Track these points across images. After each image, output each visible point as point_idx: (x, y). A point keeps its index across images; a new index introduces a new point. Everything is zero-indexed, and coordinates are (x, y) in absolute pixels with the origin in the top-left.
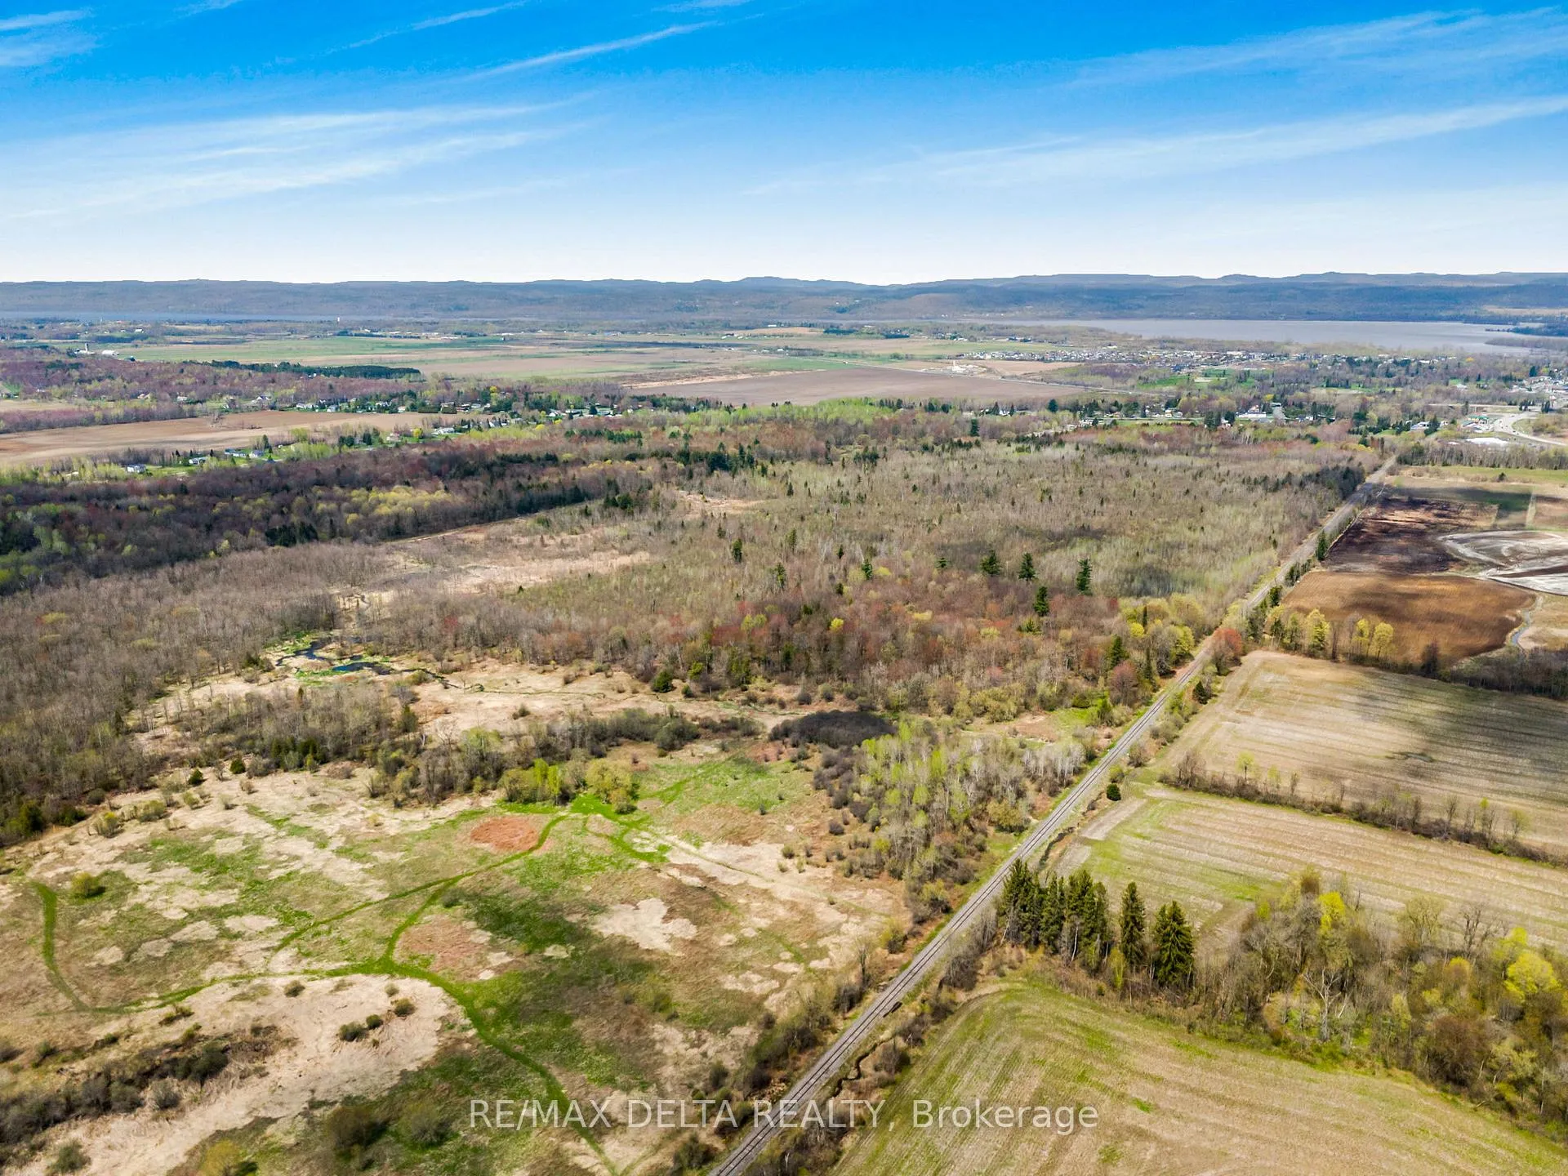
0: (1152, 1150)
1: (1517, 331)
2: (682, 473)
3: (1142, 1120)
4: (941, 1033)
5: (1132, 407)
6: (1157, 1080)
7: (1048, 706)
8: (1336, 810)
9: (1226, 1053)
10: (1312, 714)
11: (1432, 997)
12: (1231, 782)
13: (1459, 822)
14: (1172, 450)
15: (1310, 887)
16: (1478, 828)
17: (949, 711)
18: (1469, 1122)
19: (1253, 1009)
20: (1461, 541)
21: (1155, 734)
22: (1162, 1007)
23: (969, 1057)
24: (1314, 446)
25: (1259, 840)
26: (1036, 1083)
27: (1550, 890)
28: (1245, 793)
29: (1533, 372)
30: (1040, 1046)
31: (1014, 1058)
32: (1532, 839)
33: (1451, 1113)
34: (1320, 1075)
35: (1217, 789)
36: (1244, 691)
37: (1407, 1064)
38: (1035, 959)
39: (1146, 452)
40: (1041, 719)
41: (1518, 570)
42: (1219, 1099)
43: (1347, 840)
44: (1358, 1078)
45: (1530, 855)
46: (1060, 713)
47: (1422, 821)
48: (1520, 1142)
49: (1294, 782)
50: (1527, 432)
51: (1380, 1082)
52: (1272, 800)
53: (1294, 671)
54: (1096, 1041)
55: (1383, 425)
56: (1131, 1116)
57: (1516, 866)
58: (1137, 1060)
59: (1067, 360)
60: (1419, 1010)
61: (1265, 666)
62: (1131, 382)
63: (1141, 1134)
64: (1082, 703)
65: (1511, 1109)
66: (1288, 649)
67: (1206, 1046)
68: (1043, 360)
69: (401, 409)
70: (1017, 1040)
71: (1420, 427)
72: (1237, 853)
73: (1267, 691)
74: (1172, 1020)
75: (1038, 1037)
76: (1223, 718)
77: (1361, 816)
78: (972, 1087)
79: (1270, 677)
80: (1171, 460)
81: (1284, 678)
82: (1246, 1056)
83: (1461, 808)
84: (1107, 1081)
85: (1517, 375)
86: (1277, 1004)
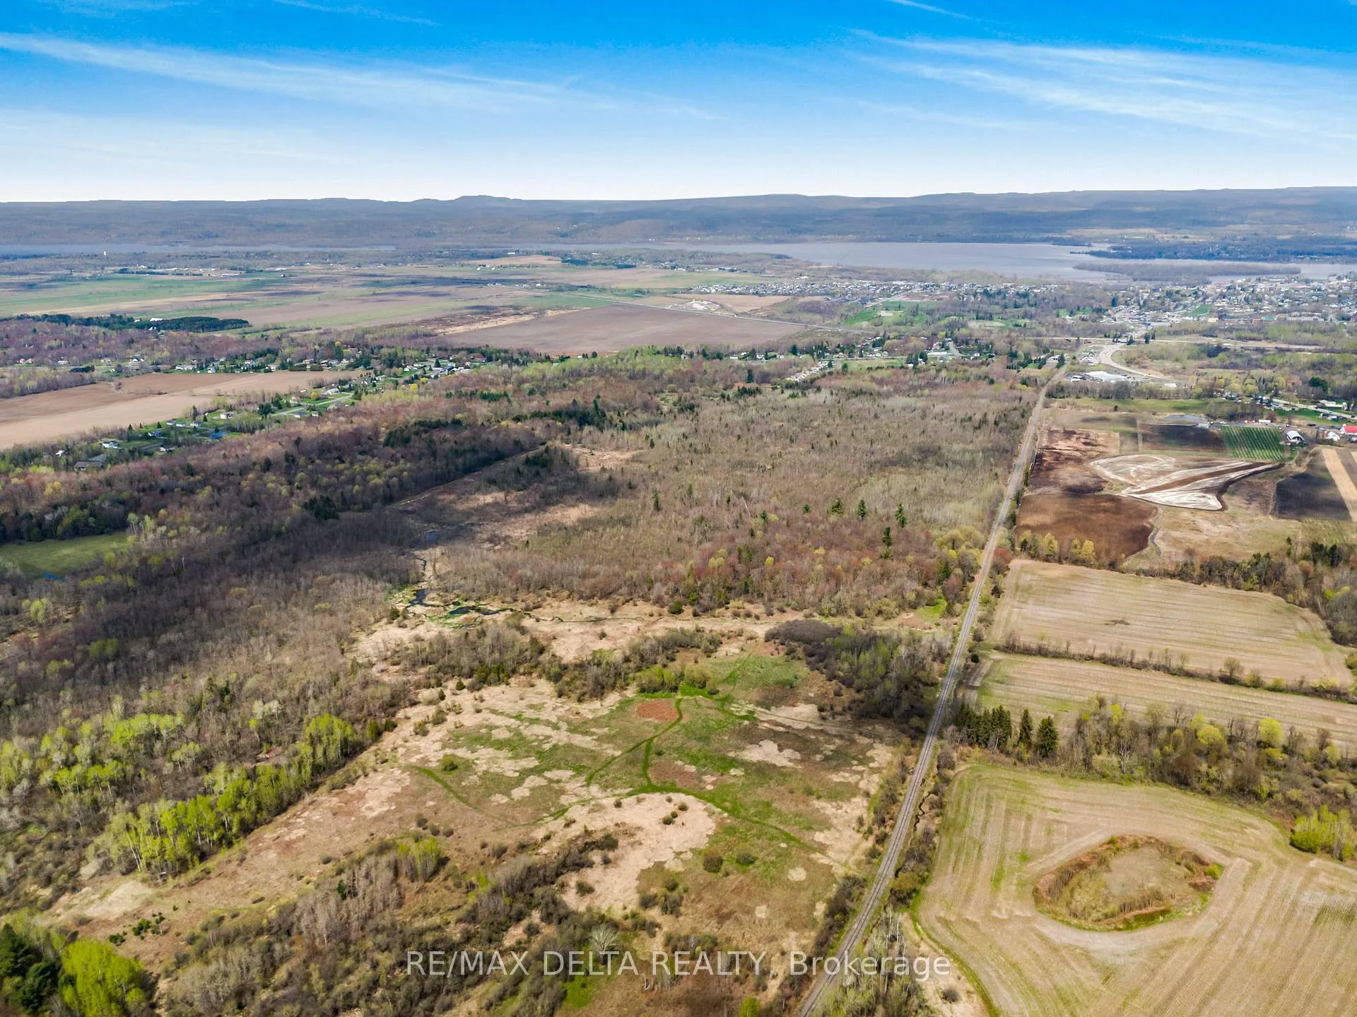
0: (1066, 828)
1: (1092, 253)
2: (562, 430)
3: (1057, 816)
4: (951, 790)
5: (849, 348)
6: (1056, 799)
7: (914, 606)
8: (1091, 658)
9: (1083, 784)
10: (1059, 600)
11: (1168, 749)
12: (1034, 646)
13: (1154, 661)
14: (897, 391)
15: (1102, 703)
16: (1163, 663)
17: (859, 614)
18: (1193, 800)
19: (1087, 764)
20: (1105, 466)
21: (981, 620)
22: (1046, 767)
23: (969, 800)
24: (992, 387)
25: (1059, 678)
26: (1004, 807)
27: (1203, 692)
28: (1042, 652)
29: (1114, 303)
30: (999, 791)
31: (989, 799)
32: (1190, 666)
33: (1184, 797)
34: (1127, 788)
35: (1027, 652)
36: (1017, 587)
37: (1162, 780)
38: (977, 751)
39: (879, 394)
40: (912, 615)
41: (1144, 488)
42: (1087, 804)
43: (1103, 675)
44: (1144, 788)
45: (1190, 675)
46: (920, 610)
47: (1135, 661)
48: (1214, 805)
49: (1068, 644)
50: (1121, 363)
51: (1154, 789)
52: (1057, 656)
53: (1041, 572)
54: (1023, 786)
55: (1028, 361)
56: (1051, 815)
57: (1185, 681)
58: (1043, 791)
59: (776, 293)
60: (1164, 755)
61: (1023, 570)
62: (836, 320)
63: (1058, 822)
64: (931, 603)
65: (1208, 793)
66: (1032, 557)
67: (1071, 782)
68: (757, 293)
69: (273, 367)
70: (986, 790)
71: (1053, 361)
72: (1051, 687)
73: (1030, 587)
74: (1053, 773)
75: (997, 787)
76: (1013, 607)
77: (1105, 660)
78: (978, 813)
79: (1028, 577)
80: (899, 401)
81: (1035, 577)
82: (1092, 784)
83: (1155, 652)
84: (1036, 802)
85: (1104, 306)
86: (1098, 760)
